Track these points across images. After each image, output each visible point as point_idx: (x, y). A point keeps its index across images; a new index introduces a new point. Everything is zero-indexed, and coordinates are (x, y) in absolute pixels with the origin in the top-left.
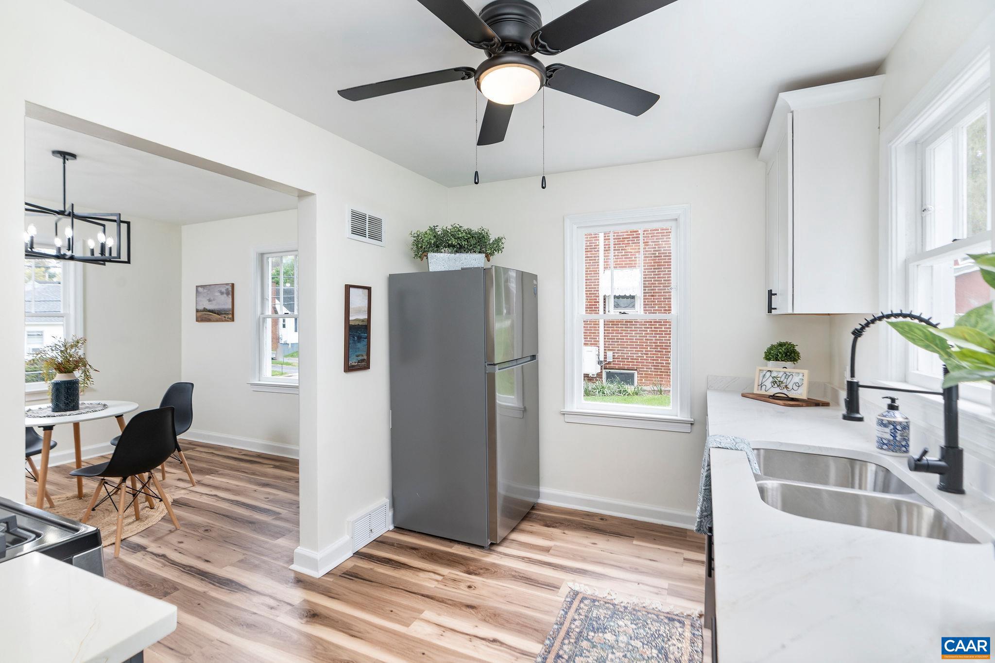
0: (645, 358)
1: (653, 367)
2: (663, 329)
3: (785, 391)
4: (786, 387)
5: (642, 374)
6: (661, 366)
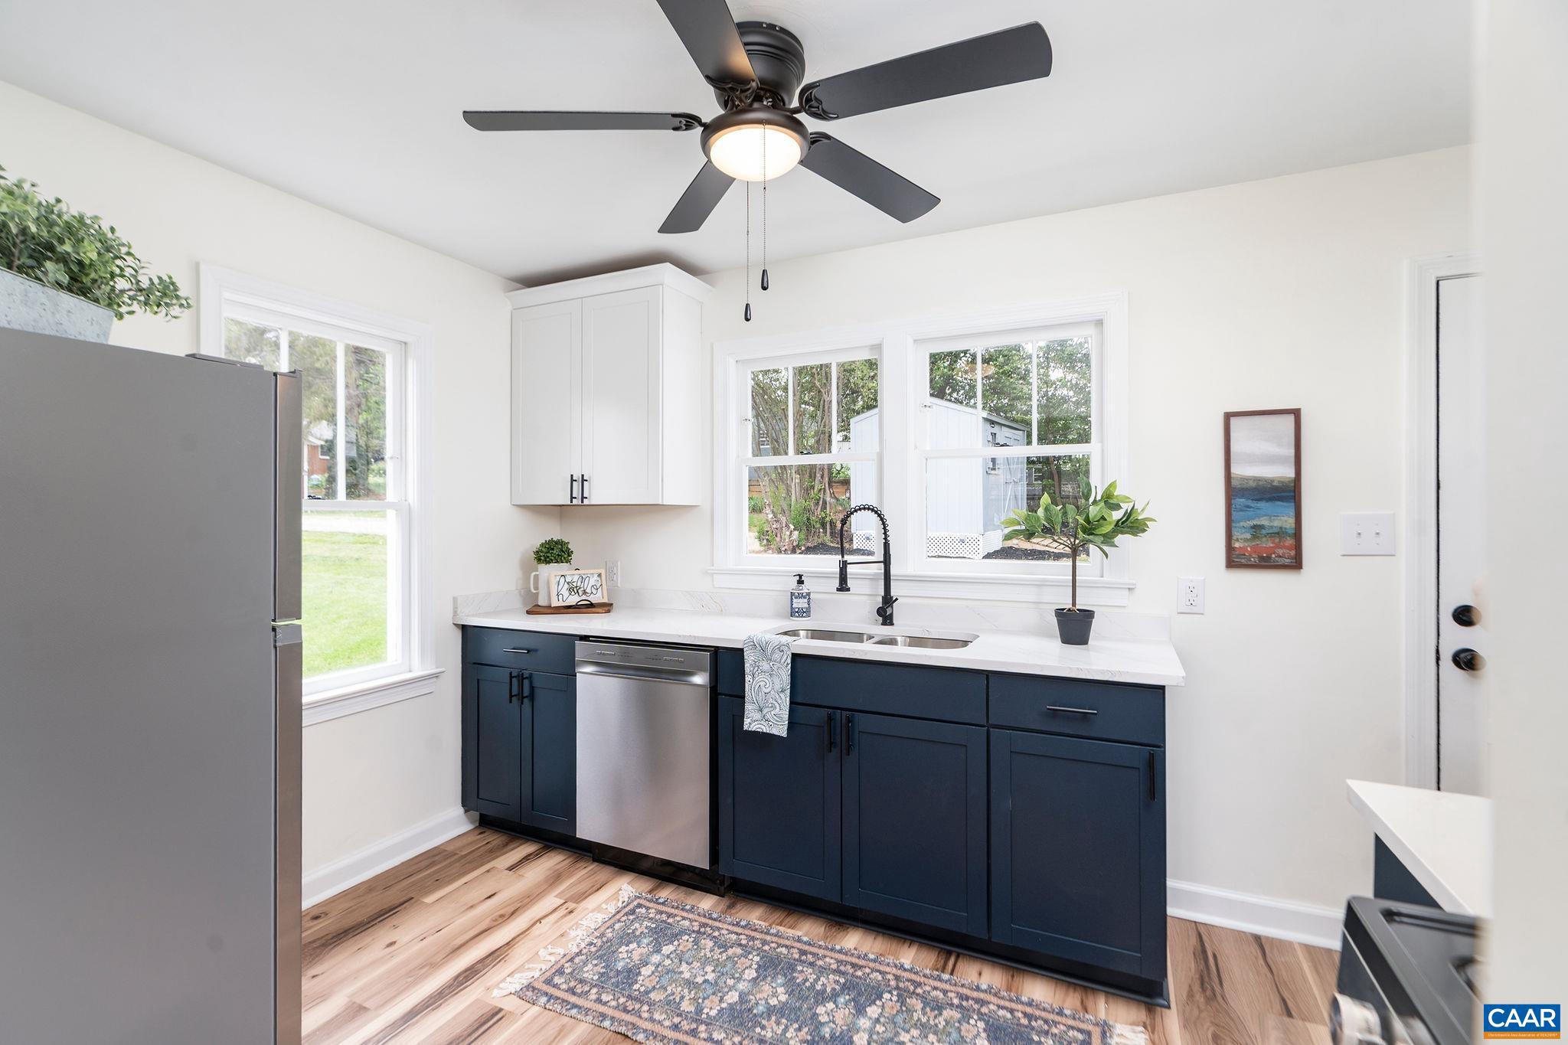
3: (584, 597)
4: (585, 592)
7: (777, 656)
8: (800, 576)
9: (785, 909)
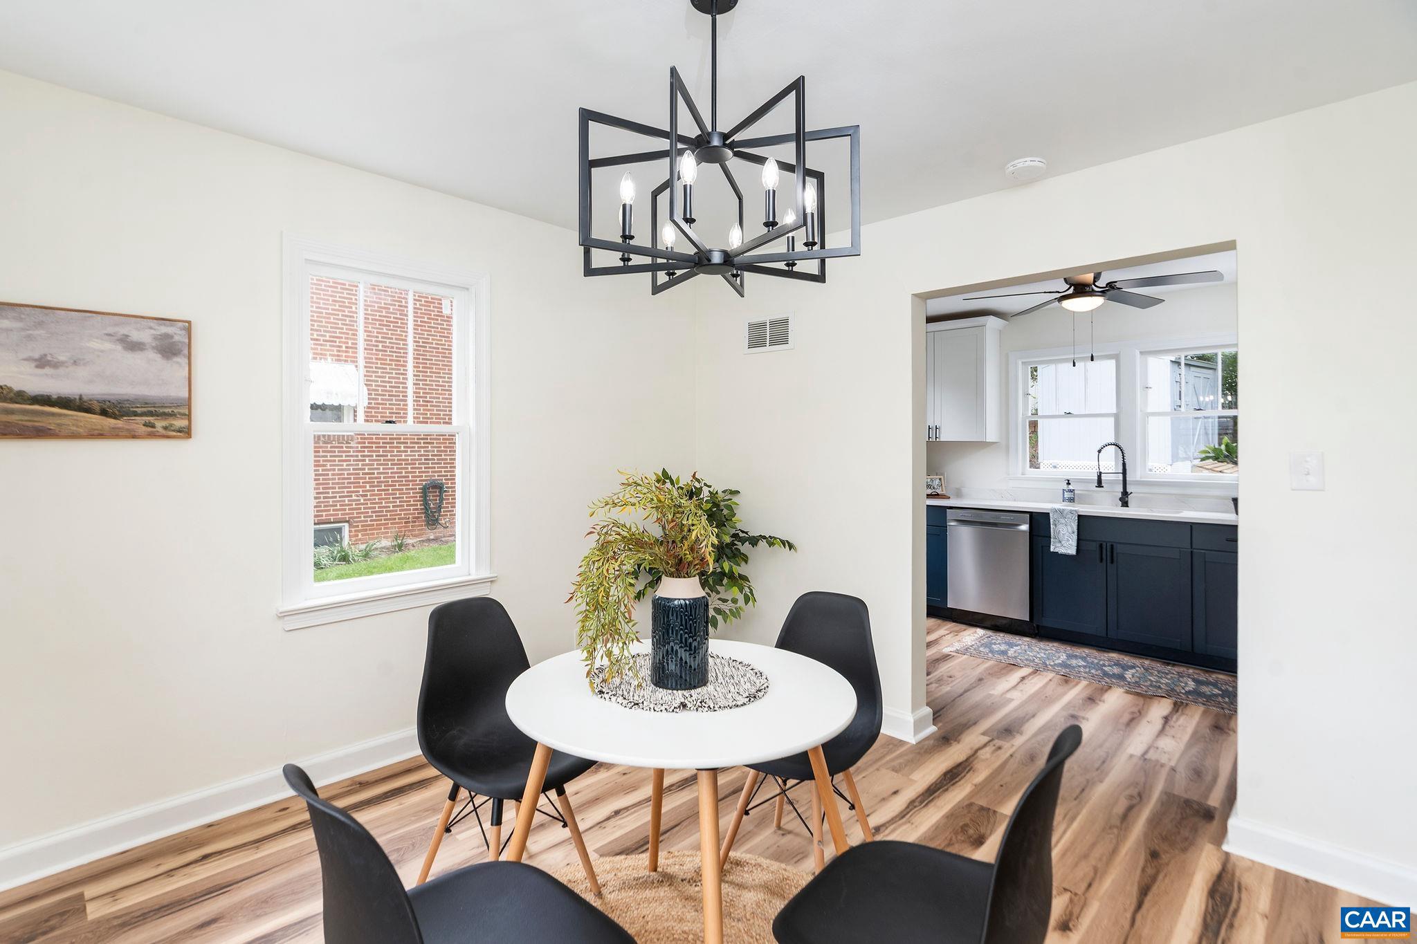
0: (362, 501)
1: (374, 515)
2: (389, 457)
4: (934, 488)
5: (358, 526)
6: (386, 511)
7: (1070, 516)
8: (1068, 481)
9: (1070, 644)
